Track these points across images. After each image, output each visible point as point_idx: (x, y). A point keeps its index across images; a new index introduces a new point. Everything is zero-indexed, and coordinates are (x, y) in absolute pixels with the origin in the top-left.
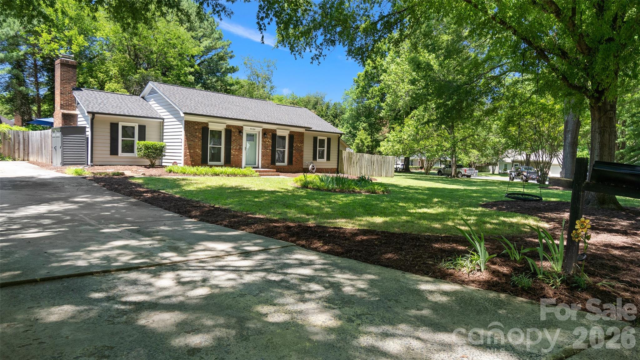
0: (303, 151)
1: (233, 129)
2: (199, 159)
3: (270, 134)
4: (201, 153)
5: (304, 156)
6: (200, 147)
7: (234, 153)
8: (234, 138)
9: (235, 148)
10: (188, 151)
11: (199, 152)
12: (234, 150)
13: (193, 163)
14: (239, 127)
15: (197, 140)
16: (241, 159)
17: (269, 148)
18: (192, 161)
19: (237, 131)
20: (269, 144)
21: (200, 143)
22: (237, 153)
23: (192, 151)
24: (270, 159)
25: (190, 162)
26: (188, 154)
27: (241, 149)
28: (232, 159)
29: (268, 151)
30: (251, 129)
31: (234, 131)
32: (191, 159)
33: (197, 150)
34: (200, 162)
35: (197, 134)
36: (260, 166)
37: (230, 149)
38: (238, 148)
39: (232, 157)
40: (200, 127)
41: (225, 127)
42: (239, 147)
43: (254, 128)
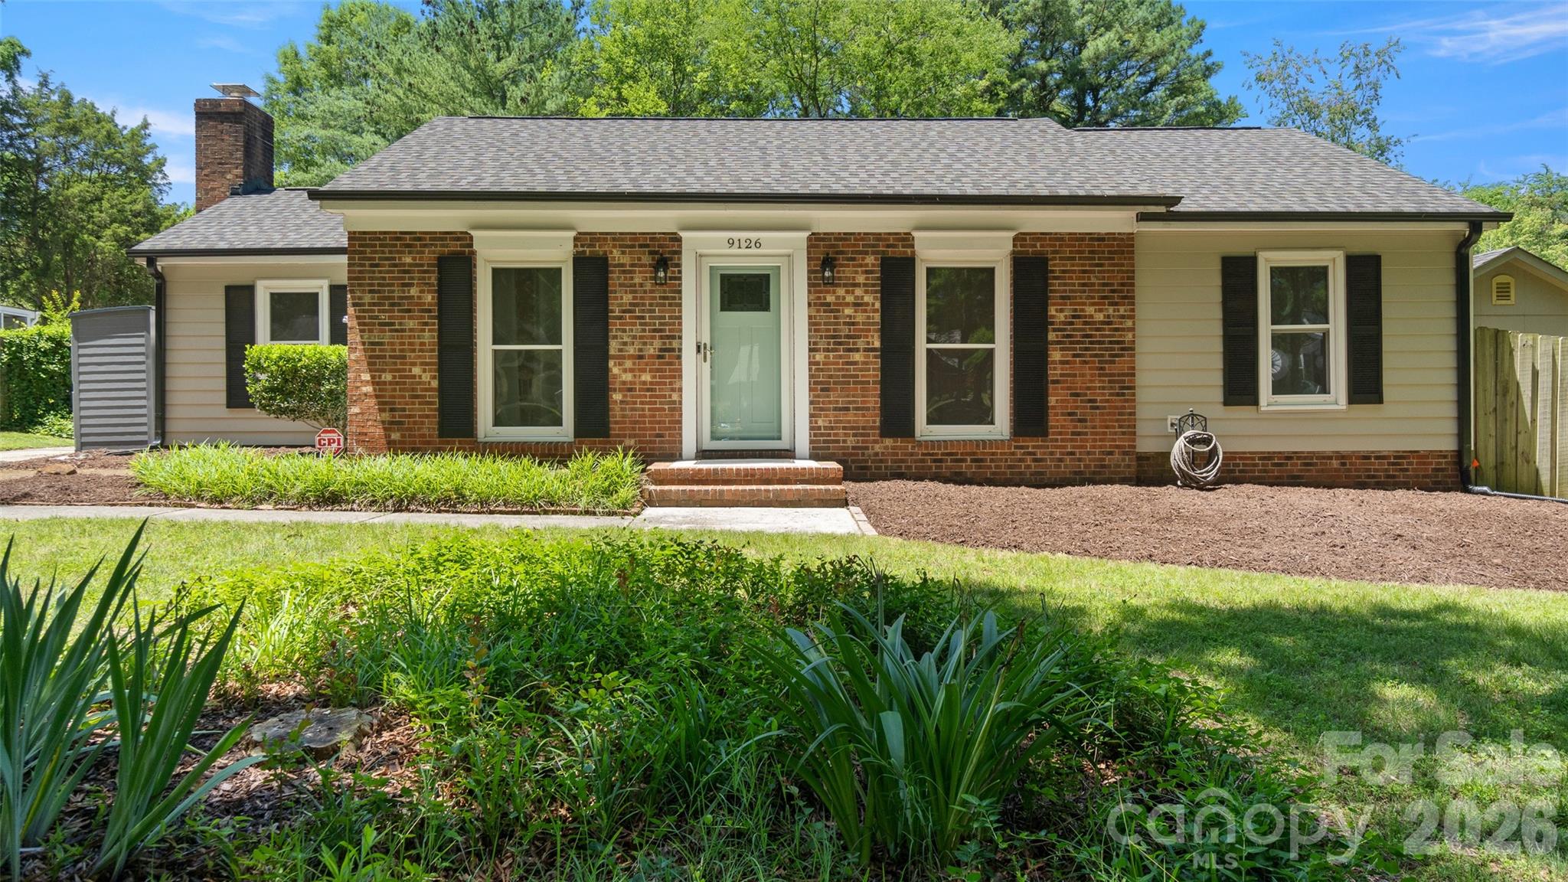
0: (1129, 349)
1: (616, 253)
2: (426, 415)
3: (870, 260)
4: (435, 384)
5: (1142, 379)
6: (432, 357)
7: (628, 377)
8: (627, 298)
9: (631, 350)
10: (366, 377)
11: (426, 377)
12: (628, 364)
13: (395, 436)
14: (653, 236)
15: (411, 324)
16: (676, 408)
17: (861, 344)
18: (388, 426)
19: (647, 259)
20: (860, 318)
21: (430, 337)
22: (646, 377)
23: (387, 377)
24: (873, 400)
25: (378, 431)
26: (369, 389)
27: (669, 356)
28: (616, 412)
29: (857, 357)
30: (731, 243)
31: (626, 260)
32: (386, 416)
33: (416, 371)
34: (430, 427)
35: (414, 291)
36: (803, 444)
37: (605, 356)
38: (651, 350)
39: (617, 397)
40: (429, 256)
41: (570, 248)
42: (657, 344)
43: (753, 235)
